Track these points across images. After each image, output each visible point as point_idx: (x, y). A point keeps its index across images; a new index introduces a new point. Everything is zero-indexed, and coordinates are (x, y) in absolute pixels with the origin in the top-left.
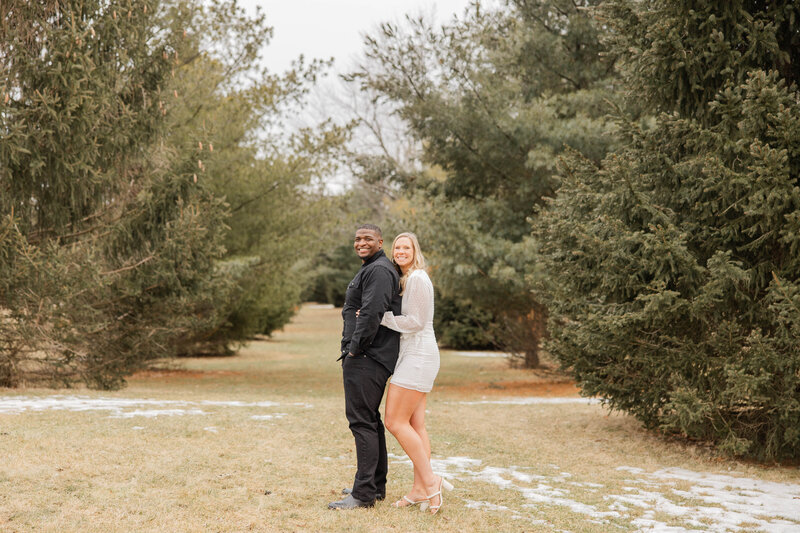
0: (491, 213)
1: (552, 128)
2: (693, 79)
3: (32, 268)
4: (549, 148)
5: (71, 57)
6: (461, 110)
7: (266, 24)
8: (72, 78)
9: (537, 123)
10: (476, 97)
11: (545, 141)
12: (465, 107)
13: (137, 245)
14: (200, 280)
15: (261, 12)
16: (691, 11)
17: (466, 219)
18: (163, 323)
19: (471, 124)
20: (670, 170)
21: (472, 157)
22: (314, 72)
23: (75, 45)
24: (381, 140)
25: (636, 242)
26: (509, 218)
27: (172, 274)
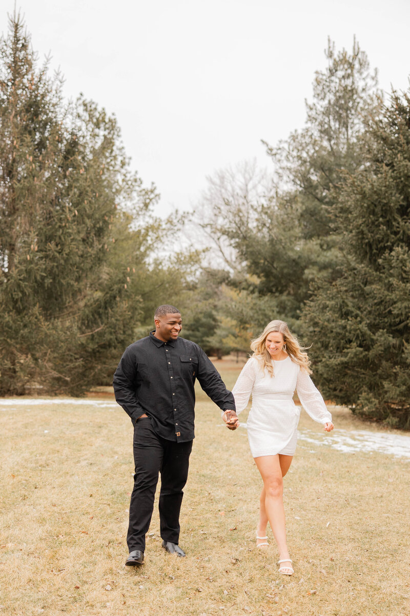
0: (284, 303)
1: (318, 256)
2: (374, 247)
3: (46, 334)
4: (316, 268)
5: (65, 226)
6: (268, 246)
7: (157, 192)
8: (66, 237)
9: (310, 253)
10: (276, 239)
11: (314, 263)
12: (270, 245)
13: (95, 322)
14: (127, 340)
15: (154, 185)
16: (371, 216)
17: (270, 307)
18: (105, 363)
19: (273, 254)
20: (363, 290)
21: (274, 271)
22: (183, 219)
23: (68, 220)
24: (220, 247)
25: (344, 325)
26: (294, 306)
27: (113, 337)
